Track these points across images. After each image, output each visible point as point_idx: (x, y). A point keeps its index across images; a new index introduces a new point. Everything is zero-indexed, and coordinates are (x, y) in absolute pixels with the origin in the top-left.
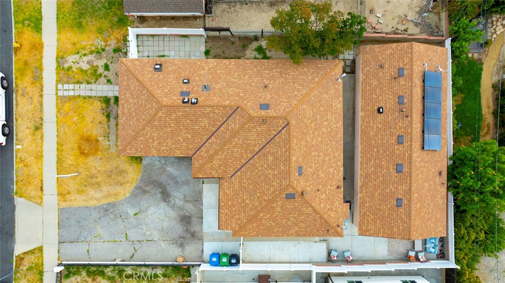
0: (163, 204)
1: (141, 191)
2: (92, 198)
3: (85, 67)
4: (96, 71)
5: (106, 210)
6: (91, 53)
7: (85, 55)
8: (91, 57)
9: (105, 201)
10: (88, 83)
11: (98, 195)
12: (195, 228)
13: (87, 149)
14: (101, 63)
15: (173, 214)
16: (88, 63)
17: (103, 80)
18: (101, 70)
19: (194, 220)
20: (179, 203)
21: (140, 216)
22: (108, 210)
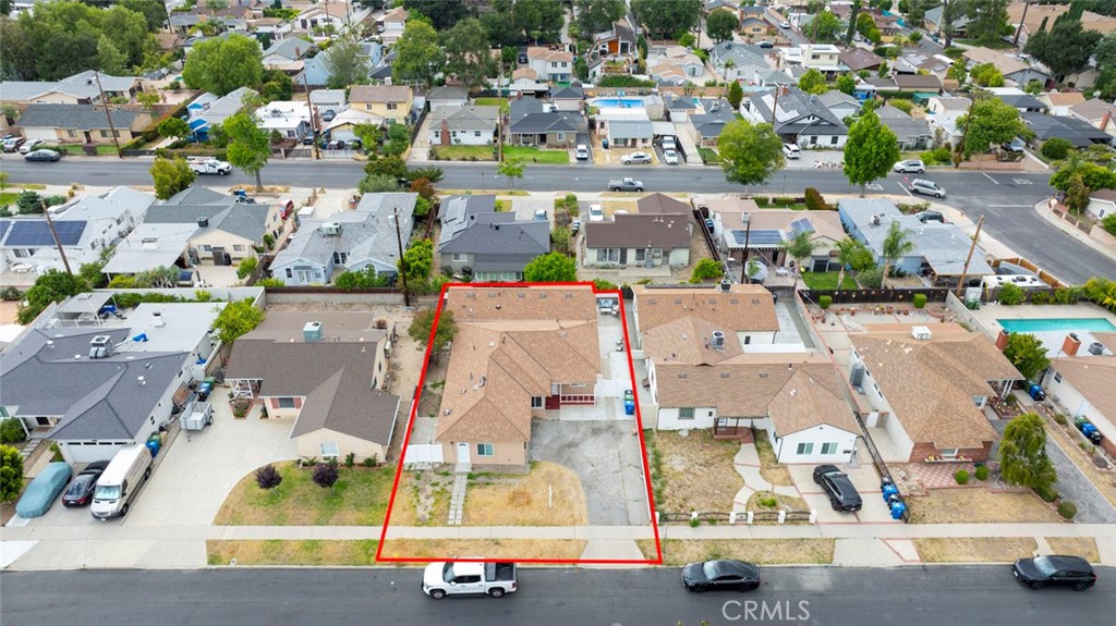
0: (581, 447)
1: (568, 462)
2: (577, 497)
3: (432, 500)
4: (438, 493)
5: (590, 487)
6: (417, 496)
7: (418, 501)
8: (422, 497)
9: (581, 488)
10: (450, 498)
11: (574, 493)
12: (604, 426)
13: (522, 500)
14: (429, 489)
15: (590, 440)
16: (427, 498)
17: (448, 488)
18: (438, 489)
19: (595, 426)
20: (579, 435)
21: (594, 463)
22: (589, 486)
